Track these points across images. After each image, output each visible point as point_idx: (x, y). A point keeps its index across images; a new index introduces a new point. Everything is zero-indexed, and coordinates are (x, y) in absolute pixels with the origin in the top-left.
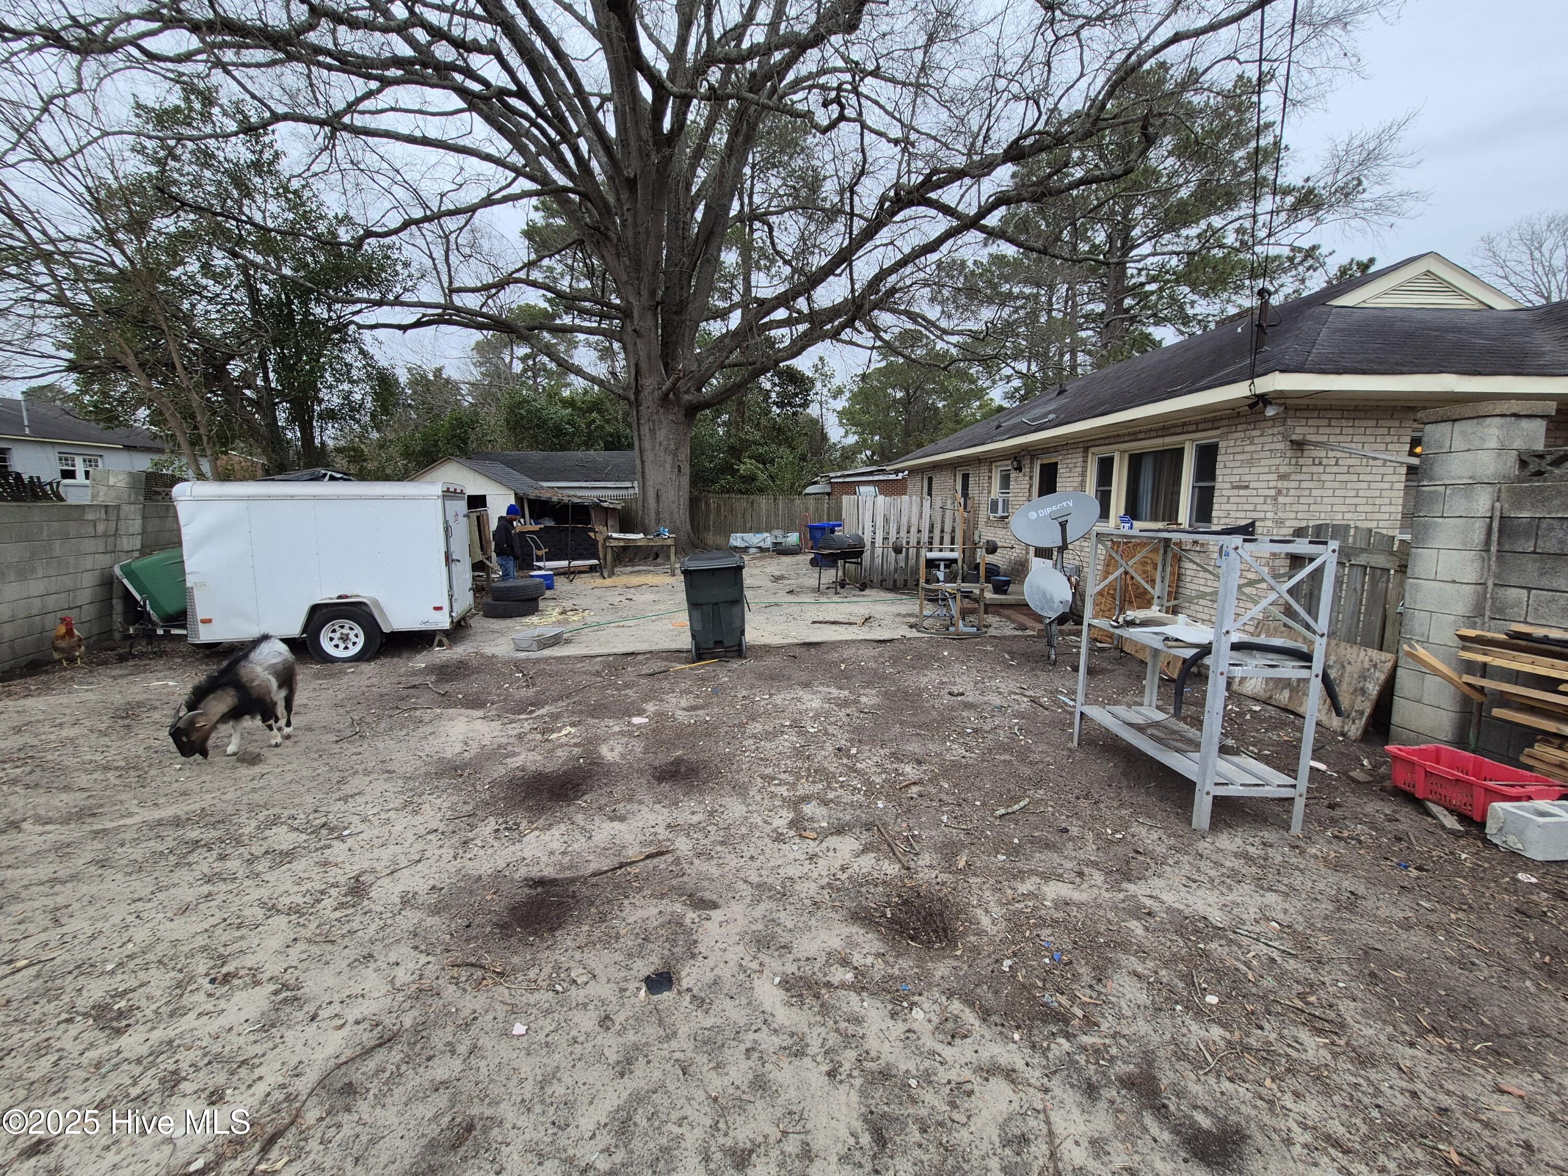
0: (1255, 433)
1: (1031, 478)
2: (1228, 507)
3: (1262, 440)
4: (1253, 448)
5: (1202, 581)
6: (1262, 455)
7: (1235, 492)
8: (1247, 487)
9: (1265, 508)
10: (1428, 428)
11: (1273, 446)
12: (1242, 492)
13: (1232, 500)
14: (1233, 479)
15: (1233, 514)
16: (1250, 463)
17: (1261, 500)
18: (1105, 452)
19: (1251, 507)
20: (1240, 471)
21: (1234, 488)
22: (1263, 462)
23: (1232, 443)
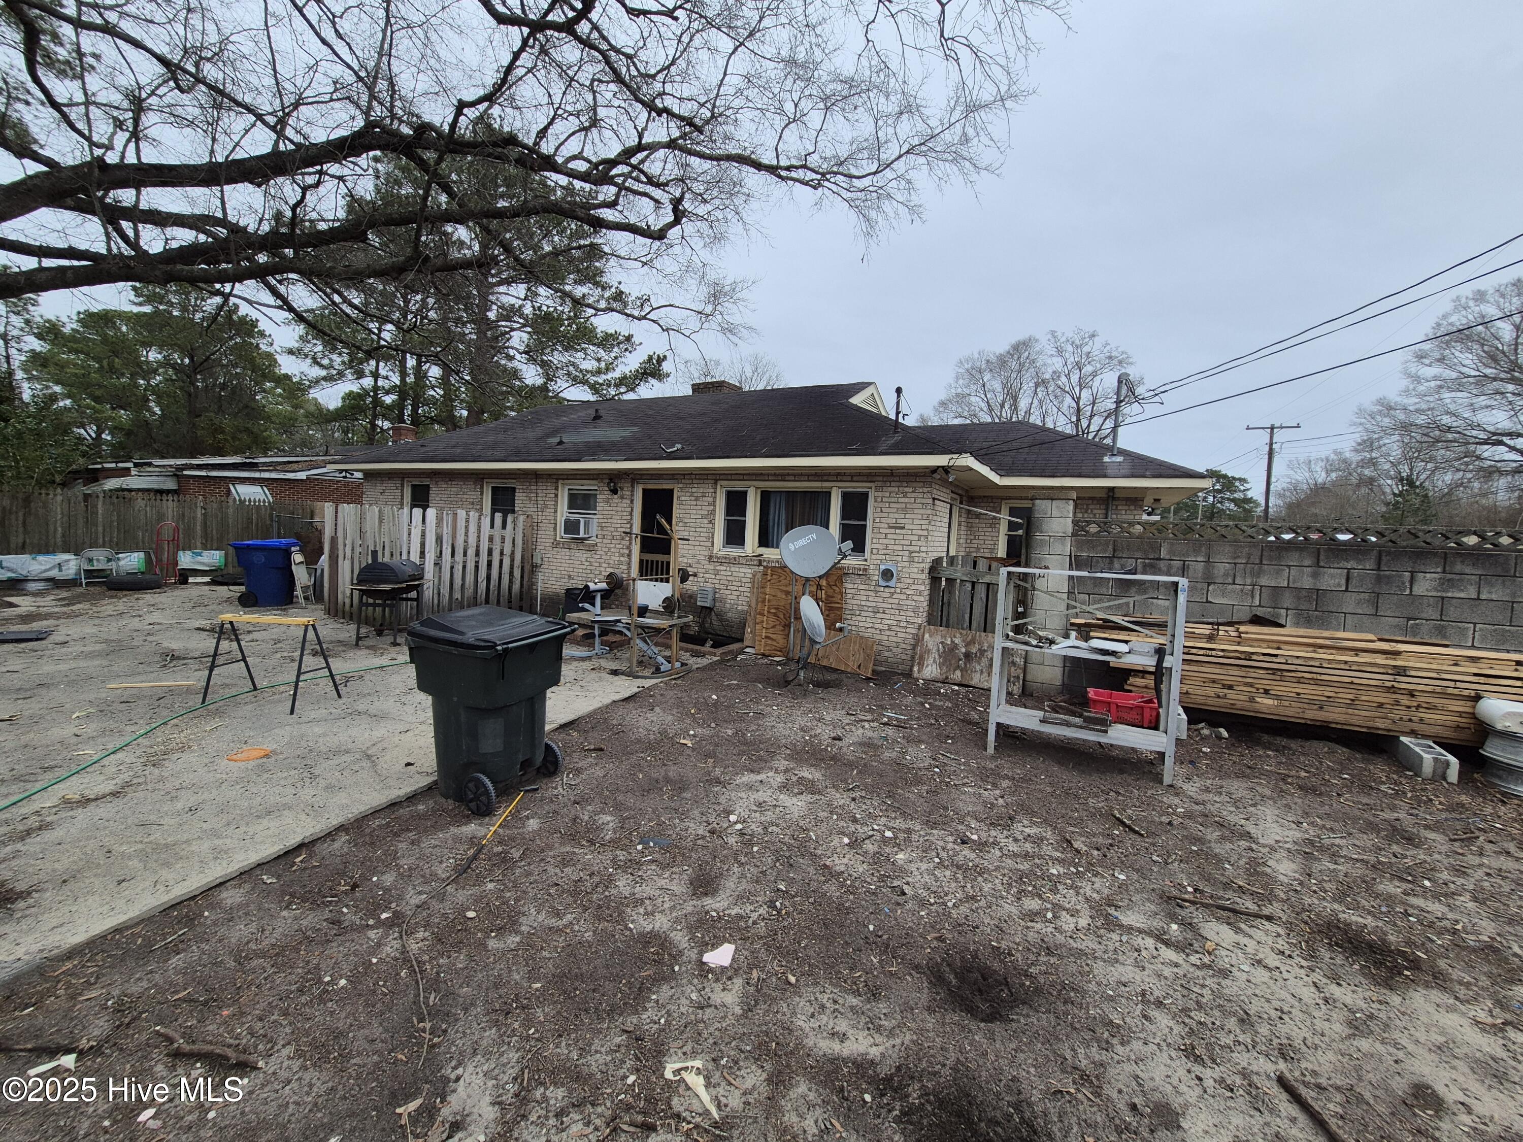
0: (907, 489)
1: (632, 501)
2: (885, 541)
3: (913, 495)
4: (907, 500)
5: (864, 598)
6: (915, 506)
7: (893, 531)
8: (903, 528)
9: (920, 543)
10: (1037, 502)
11: (924, 501)
12: (898, 531)
13: (889, 536)
14: (889, 521)
15: (890, 547)
16: (905, 510)
17: (916, 538)
18: (737, 486)
19: (907, 543)
20: (896, 516)
21: (890, 527)
22: (916, 511)
23: (887, 494)
